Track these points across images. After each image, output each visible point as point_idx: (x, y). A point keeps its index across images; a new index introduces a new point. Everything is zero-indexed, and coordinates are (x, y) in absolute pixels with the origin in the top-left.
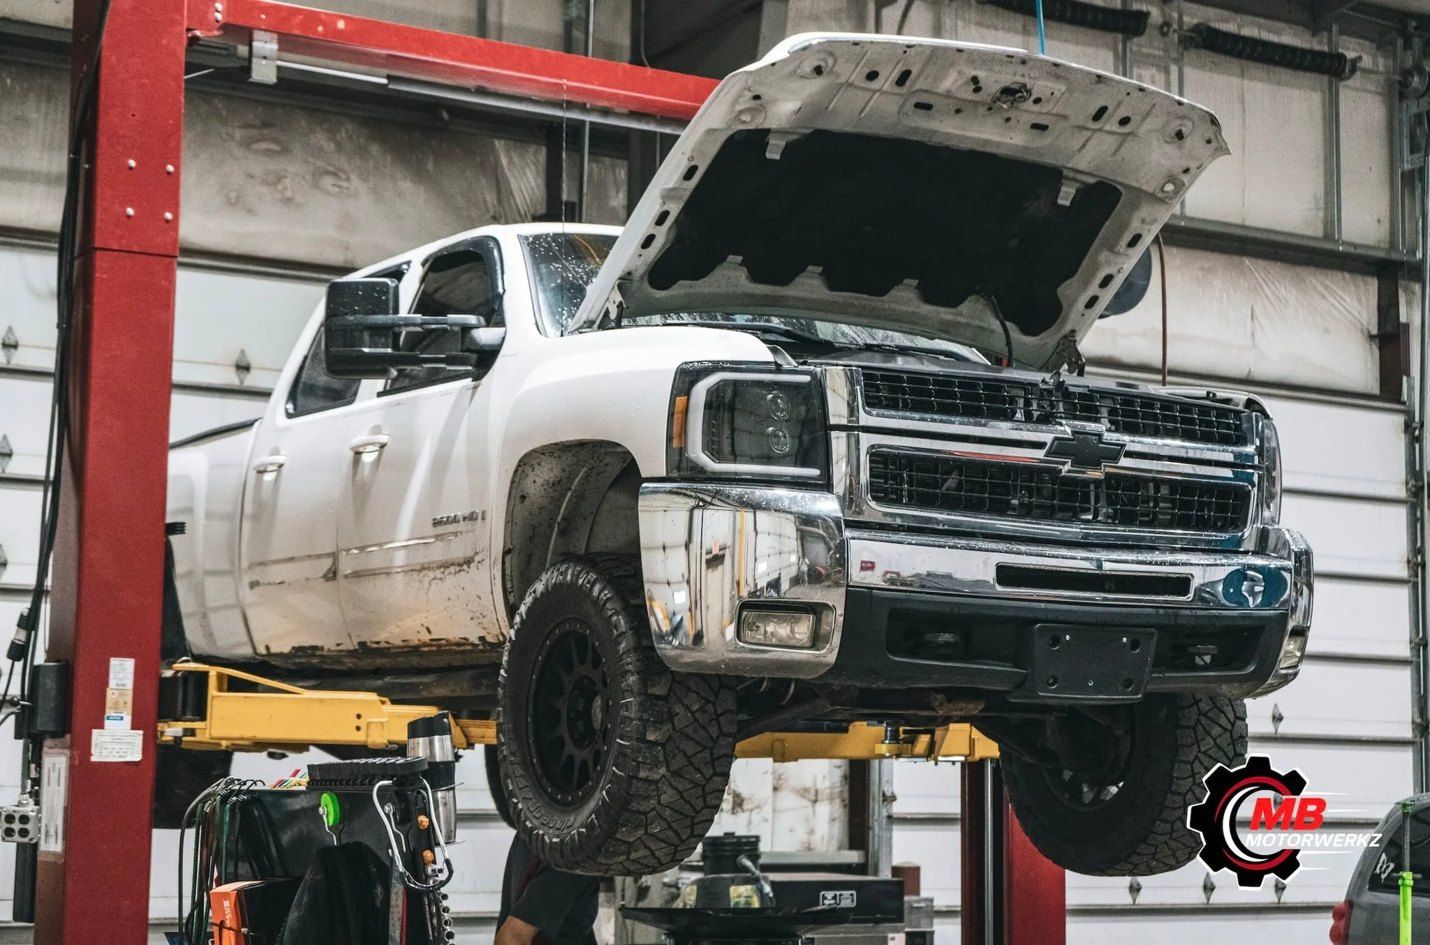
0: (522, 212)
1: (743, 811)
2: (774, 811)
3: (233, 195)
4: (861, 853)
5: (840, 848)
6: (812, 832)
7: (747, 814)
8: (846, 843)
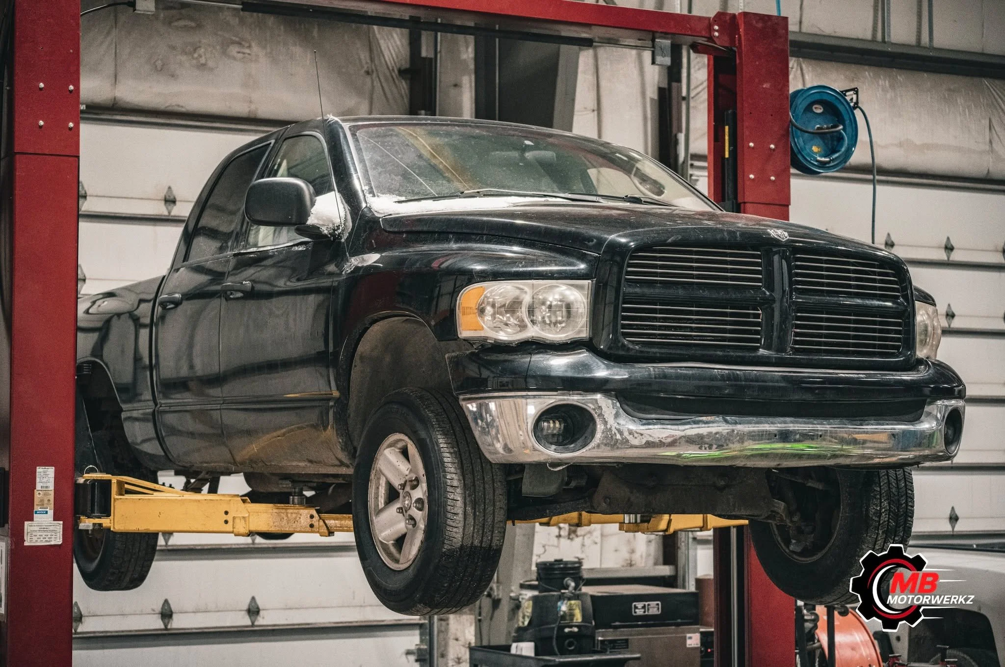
0: (391, 68)
1: (577, 536)
2: (602, 535)
3: (159, 63)
4: (672, 567)
5: (656, 564)
6: (633, 551)
7: (580, 539)
8: (661, 560)
